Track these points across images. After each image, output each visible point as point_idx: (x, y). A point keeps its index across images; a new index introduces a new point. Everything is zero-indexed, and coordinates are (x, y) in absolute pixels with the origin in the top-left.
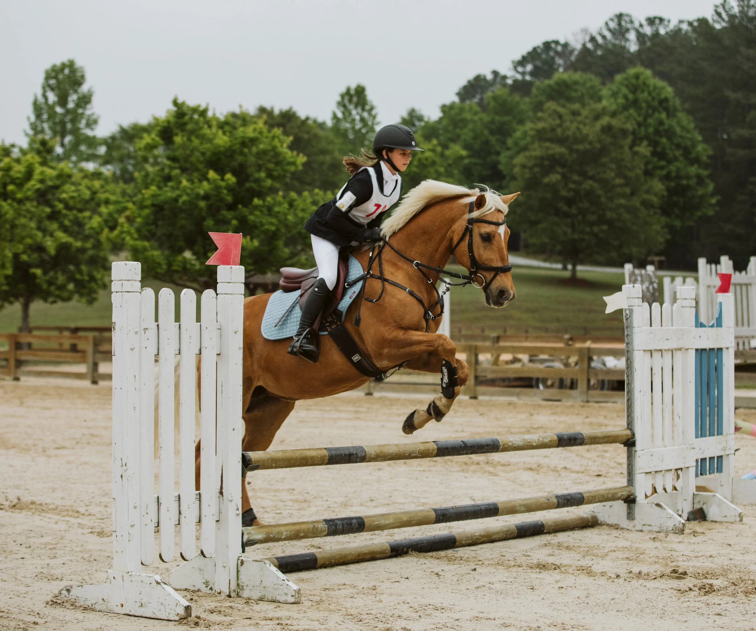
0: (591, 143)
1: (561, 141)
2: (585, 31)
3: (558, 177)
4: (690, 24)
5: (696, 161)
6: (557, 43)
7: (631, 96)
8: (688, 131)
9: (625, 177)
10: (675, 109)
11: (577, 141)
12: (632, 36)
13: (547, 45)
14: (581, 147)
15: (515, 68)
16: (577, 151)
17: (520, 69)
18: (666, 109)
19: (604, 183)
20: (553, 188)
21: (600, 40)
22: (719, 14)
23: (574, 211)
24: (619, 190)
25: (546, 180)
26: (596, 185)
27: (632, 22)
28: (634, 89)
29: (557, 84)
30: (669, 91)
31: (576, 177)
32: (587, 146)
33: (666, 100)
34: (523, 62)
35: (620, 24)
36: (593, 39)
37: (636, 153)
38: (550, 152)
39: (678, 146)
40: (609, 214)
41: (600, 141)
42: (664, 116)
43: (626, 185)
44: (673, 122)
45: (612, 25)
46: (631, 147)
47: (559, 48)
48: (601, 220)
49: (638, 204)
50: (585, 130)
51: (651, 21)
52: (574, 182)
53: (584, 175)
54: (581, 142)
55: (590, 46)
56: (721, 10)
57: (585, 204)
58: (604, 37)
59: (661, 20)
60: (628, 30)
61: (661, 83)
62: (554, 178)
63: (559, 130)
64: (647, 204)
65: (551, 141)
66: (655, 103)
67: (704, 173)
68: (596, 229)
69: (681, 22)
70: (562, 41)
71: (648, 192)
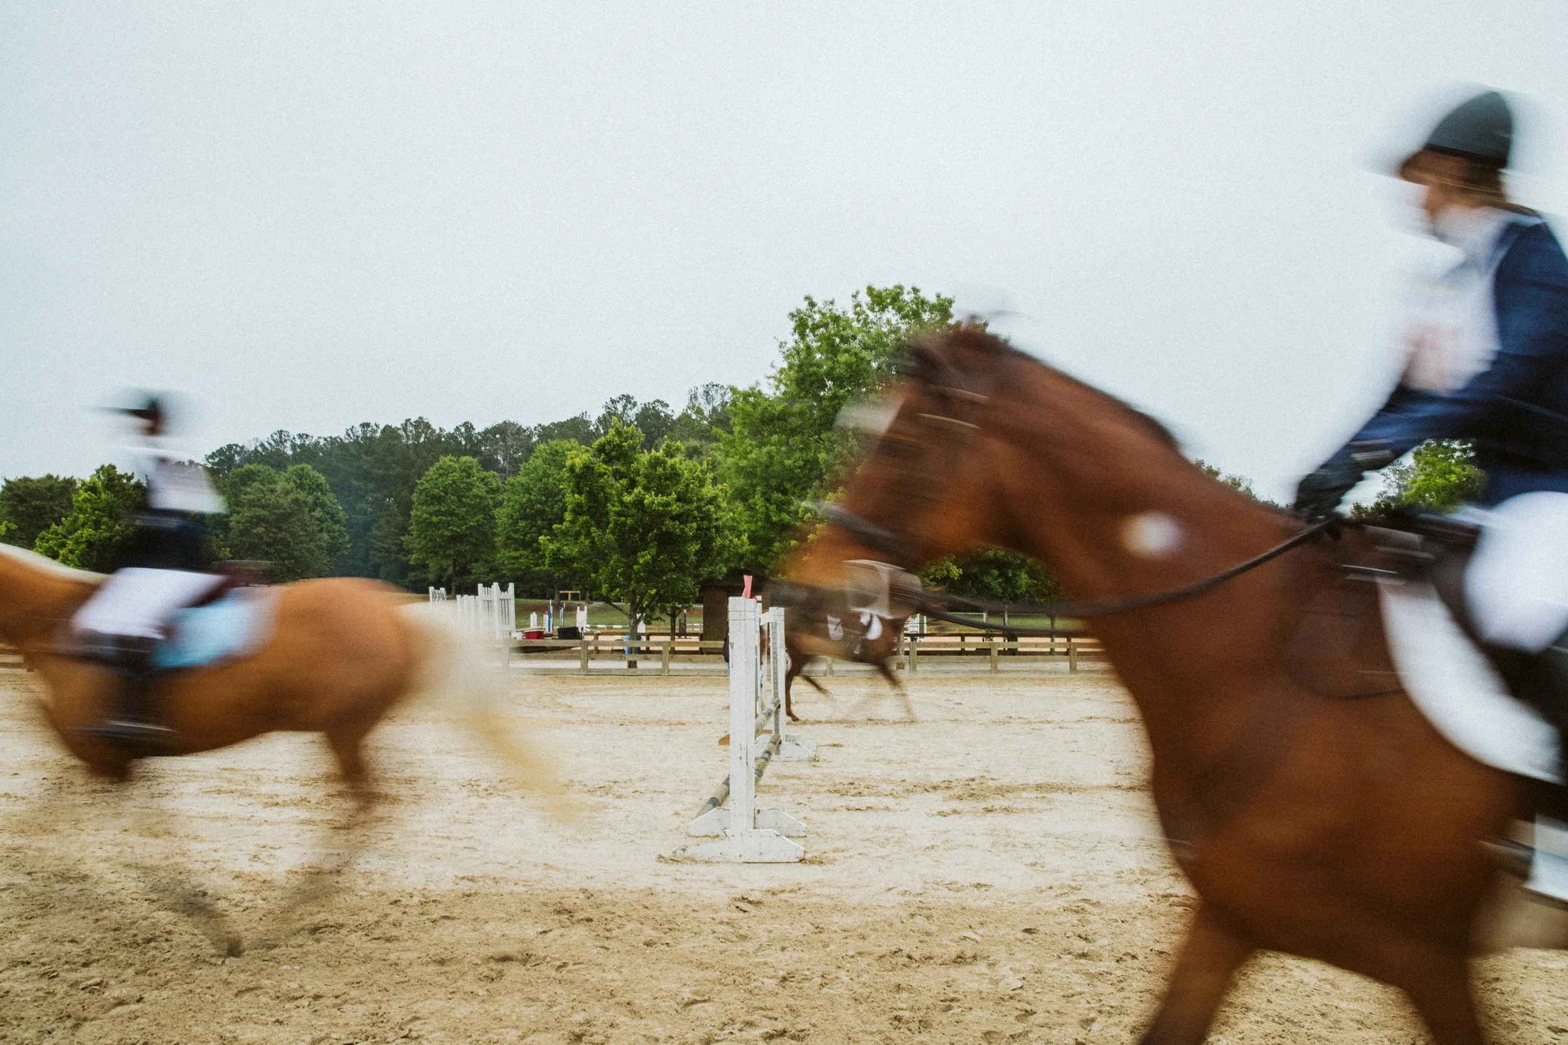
0: (284, 509)
1: (263, 507)
2: (257, 439)
3: (263, 529)
4: (325, 439)
5: (338, 522)
6: (237, 446)
7: (298, 481)
8: (334, 504)
9: (306, 531)
10: (326, 491)
11: (274, 507)
12: (288, 444)
13: (230, 447)
14: (277, 511)
15: (207, 459)
16: (275, 513)
17: (210, 460)
18: (321, 490)
19: (292, 534)
20: (259, 536)
21: (266, 445)
22: (348, 435)
23: (272, 550)
24: (302, 538)
25: (254, 531)
26: (288, 535)
27: (288, 436)
28: (301, 477)
29: (246, 471)
30: (322, 479)
31: (274, 530)
32: (282, 511)
33: (321, 484)
34: (213, 456)
35: (280, 437)
36: (262, 445)
37: (312, 516)
38: (257, 514)
39: (328, 513)
40: (296, 553)
41: (291, 508)
42: (319, 494)
43: (307, 535)
44: (325, 498)
45: (276, 437)
46: (310, 512)
47: (238, 449)
48: (290, 557)
49: (314, 548)
50: (281, 501)
51: (300, 436)
52: (274, 533)
53: (280, 529)
54: (278, 509)
55: (260, 449)
56: (350, 432)
57: (280, 547)
58: (270, 444)
59: (307, 436)
60: (286, 441)
61: (317, 474)
62: (260, 530)
63: (263, 501)
64: (320, 548)
65: (259, 507)
66: (314, 487)
67: (343, 529)
68: (287, 562)
69: (319, 438)
70: (240, 445)
71: (319, 540)
